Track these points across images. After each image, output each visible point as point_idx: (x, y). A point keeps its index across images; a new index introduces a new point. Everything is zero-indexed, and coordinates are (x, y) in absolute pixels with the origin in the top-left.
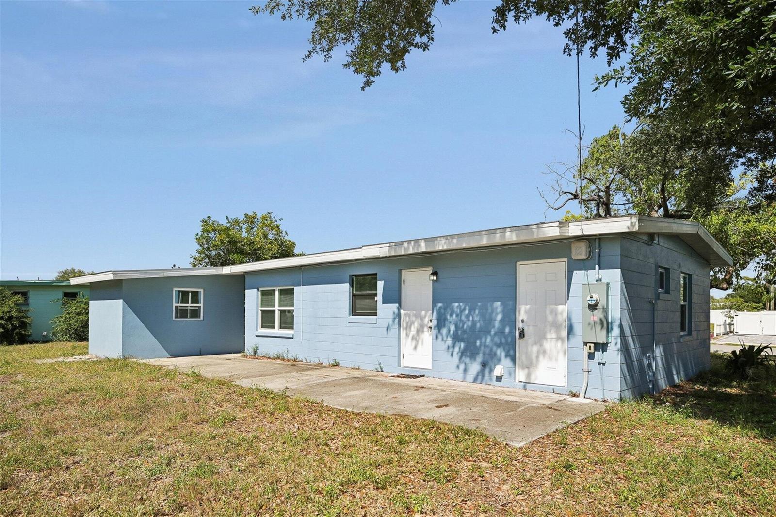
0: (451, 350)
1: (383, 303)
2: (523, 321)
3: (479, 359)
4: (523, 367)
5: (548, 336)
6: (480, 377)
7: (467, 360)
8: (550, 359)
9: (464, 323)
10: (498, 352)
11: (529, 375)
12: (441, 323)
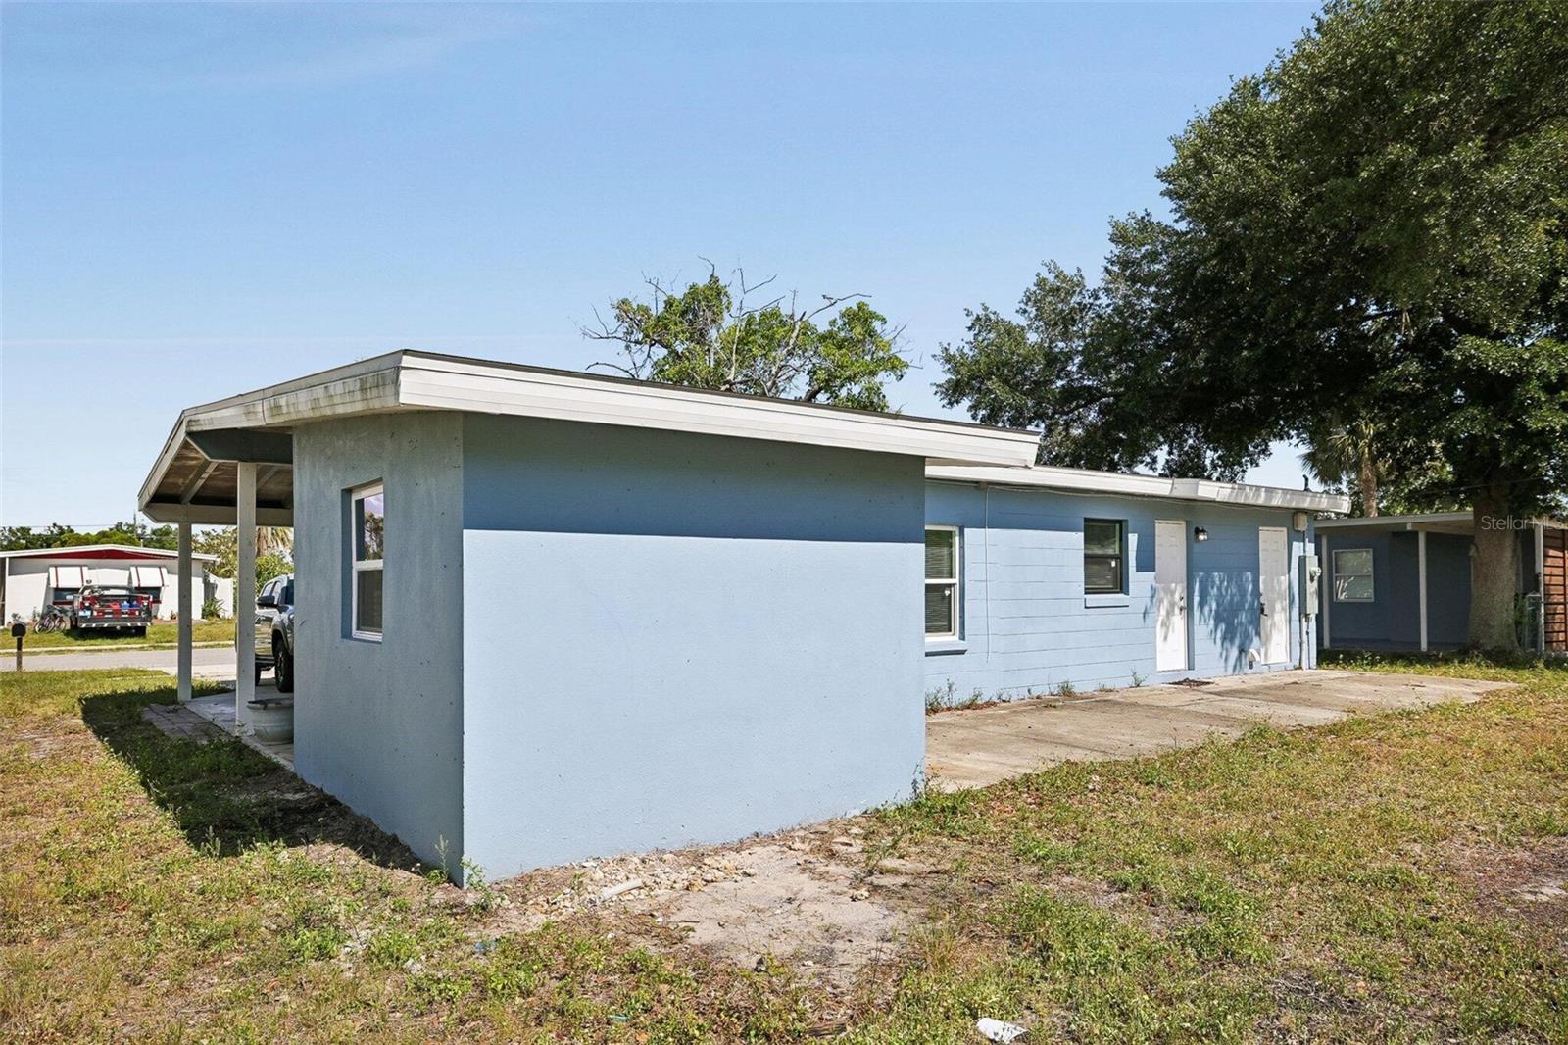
0: (1213, 635)
1: (1137, 571)
2: (1262, 594)
3: (1237, 642)
5: (1276, 608)
6: (1238, 667)
7: (1227, 644)
8: (1278, 631)
9: (1224, 599)
10: (1251, 629)
11: (1266, 655)
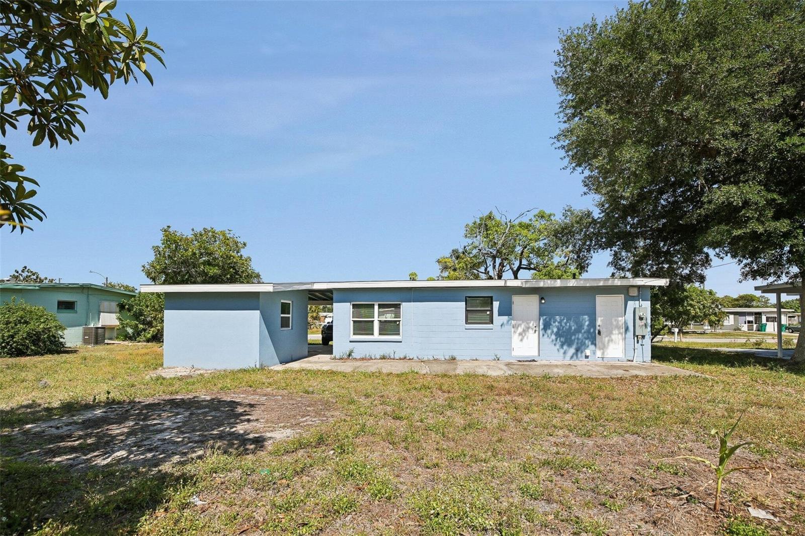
0: (554, 342)
1: (499, 316)
2: (599, 326)
3: (574, 346)
4: (600, 349)
5: (614, 332)
6: (574, 357)
7: (565, 347)
8: (615, 343)
9: (563, 327)
10: (587, 341)
11: (603, 353)
12: (547, 326)
